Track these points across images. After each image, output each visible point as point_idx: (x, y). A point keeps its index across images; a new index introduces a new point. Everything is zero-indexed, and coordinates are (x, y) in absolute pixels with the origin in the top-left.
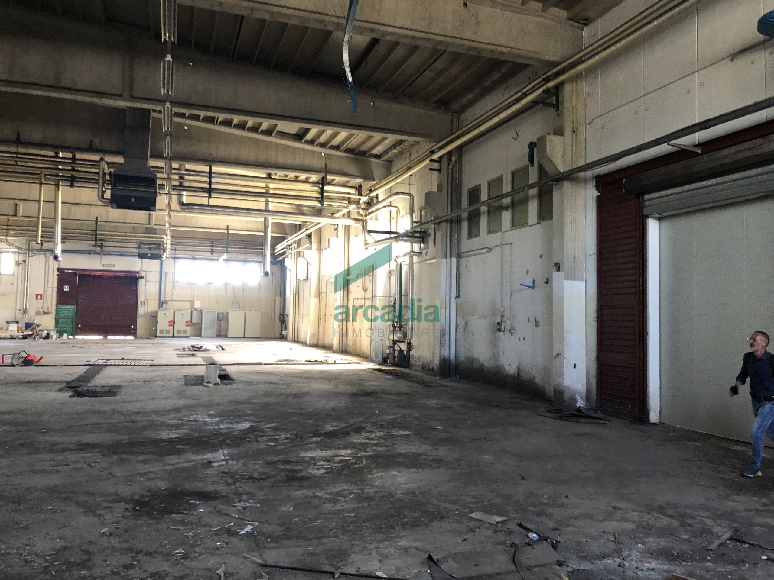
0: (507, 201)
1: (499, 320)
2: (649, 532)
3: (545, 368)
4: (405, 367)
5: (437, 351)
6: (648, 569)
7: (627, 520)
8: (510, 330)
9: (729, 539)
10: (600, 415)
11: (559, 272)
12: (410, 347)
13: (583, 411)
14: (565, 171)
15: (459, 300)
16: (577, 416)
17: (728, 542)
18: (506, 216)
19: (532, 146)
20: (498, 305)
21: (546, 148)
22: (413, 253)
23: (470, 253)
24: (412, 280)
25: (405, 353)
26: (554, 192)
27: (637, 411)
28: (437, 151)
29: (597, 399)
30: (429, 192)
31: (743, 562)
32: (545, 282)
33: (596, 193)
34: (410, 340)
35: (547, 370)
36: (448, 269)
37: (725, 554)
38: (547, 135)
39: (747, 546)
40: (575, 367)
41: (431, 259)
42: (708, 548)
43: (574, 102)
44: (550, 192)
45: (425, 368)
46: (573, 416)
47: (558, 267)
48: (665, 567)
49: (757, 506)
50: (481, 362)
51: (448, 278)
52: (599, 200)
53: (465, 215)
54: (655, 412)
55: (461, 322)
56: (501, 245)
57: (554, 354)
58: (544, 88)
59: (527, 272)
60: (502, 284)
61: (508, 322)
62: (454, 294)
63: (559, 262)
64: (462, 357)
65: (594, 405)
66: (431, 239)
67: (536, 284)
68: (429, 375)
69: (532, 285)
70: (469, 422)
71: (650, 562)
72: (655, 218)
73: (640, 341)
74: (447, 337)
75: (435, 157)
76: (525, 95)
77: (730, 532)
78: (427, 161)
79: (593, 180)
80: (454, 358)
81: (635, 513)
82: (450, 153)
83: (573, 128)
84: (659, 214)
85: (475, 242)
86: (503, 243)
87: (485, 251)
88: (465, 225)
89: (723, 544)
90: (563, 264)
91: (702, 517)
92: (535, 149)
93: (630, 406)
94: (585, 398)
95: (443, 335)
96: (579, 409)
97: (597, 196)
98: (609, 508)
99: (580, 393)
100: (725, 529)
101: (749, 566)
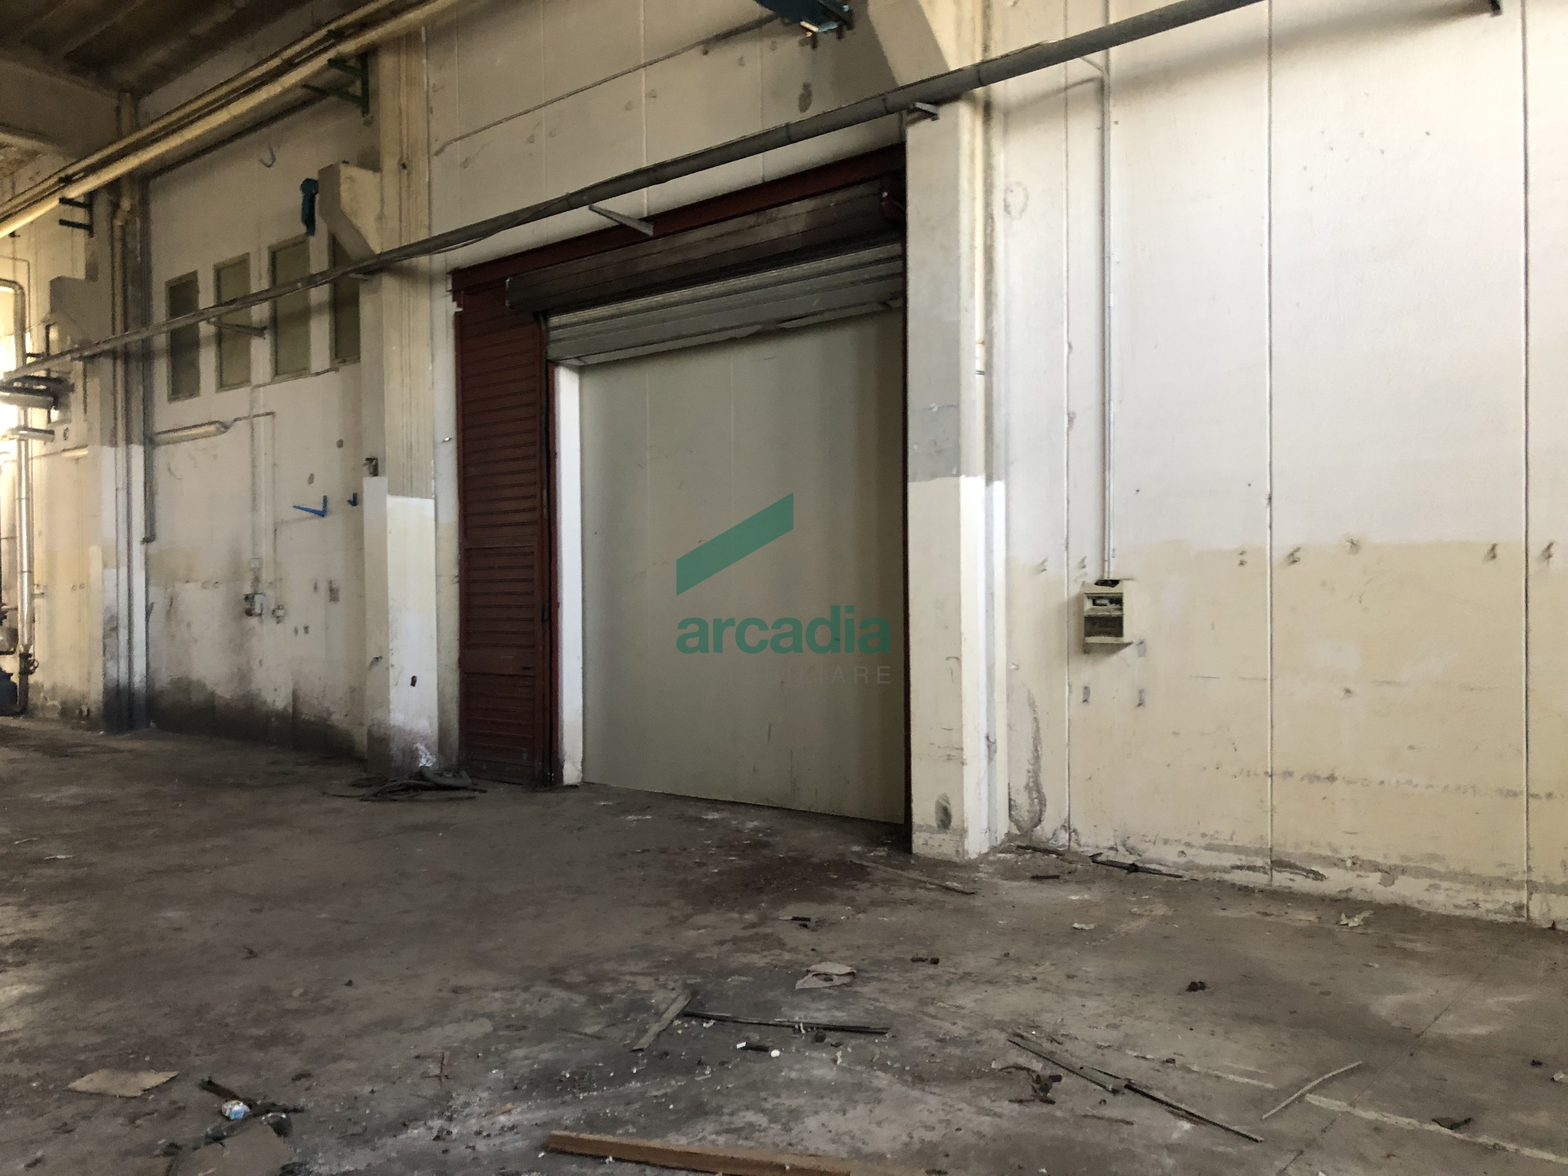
0: (260, 312)
1: (248, 590)
2: (522, 1033)
3: (353, 690)
4: (16, 715)
5: (98, 669)
6: (503, 1130)
7: (475, 1016)
8: (274, 612)
9: (678, 1017)
10: (466, 780)
11: (375, 478)
12: (27, 664)
13: (429, 775)
14: (386, 249)
15: (153, 546)
16: (416, 788)
17: (677, 1022)
18: (261, 350)
19: (310, 188)
20: (247, 556)
21: (338, 194)
22: (25, 432)
23: (179, 433)
24: (28, 499)
25: (15, 679)
26: (362, 300)
27: (538, 764)
28: (81, 178)
29: (460, 748)
30: (59, 279)
31: (700, 1063)
32: (349, 501)
33: (453, 308)
34: (27, 647)
35: (356, 694)
36: (122, 472)
37: (667, 1054)
38: (342, 167)
39: (712, 1022)
40: (413, 683)
41: (76, 448)
42: (636, 1048)
43: (403, 101)
44: (353, 302)
45: (70, 712)
46: (407, 788)
47: (374, 467)
48: (541, 1115)
49: (736, 930)
50: (209, 687)
51: (122, 495)
52: (461, 324)
53: (161, 341)
54: (573, 763)
55: (159, 598)
56: (251, 418)
57: (370, 659)
58: (331, 54)
59: (311, 479)
60: (254, 508)
61: (270, 593)
62: (139, 532)
63: (374, 455)
64: (163, 680)
65: (454, 760)
66: (75, 398)
67: (330, 506)
68: (80, 727)
69: (320, 508)
70: (150, 832)
71: (509, 1112)
72: (571, 368)
73: (543, 620)
74: (123, 634)
75: (75, 192)
76: (290, 65)
77: (681, 998)
78: (53, 203)
79: (446, 281)
80: (144, 684)
81: (497, 995)
82: (113, 187)
83: (401, 158)
84: (578, 358)
85: (186, 411)
86: (255, 412)
87: (212, 428)
88: (161, 370)
89: (668, 1030)
90: (384, 460)
91: (631, 974)
92: (317, 197)
93: (525, 756)
94: (435, 748)
95: (111, 628)
96: (421, 774)
97: (457, 315)
98: (443, 994)
99: (424, 738)
100: (673, 995)
101: (712, 1072)
